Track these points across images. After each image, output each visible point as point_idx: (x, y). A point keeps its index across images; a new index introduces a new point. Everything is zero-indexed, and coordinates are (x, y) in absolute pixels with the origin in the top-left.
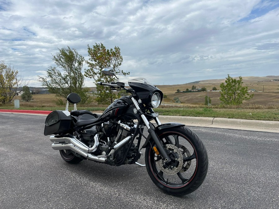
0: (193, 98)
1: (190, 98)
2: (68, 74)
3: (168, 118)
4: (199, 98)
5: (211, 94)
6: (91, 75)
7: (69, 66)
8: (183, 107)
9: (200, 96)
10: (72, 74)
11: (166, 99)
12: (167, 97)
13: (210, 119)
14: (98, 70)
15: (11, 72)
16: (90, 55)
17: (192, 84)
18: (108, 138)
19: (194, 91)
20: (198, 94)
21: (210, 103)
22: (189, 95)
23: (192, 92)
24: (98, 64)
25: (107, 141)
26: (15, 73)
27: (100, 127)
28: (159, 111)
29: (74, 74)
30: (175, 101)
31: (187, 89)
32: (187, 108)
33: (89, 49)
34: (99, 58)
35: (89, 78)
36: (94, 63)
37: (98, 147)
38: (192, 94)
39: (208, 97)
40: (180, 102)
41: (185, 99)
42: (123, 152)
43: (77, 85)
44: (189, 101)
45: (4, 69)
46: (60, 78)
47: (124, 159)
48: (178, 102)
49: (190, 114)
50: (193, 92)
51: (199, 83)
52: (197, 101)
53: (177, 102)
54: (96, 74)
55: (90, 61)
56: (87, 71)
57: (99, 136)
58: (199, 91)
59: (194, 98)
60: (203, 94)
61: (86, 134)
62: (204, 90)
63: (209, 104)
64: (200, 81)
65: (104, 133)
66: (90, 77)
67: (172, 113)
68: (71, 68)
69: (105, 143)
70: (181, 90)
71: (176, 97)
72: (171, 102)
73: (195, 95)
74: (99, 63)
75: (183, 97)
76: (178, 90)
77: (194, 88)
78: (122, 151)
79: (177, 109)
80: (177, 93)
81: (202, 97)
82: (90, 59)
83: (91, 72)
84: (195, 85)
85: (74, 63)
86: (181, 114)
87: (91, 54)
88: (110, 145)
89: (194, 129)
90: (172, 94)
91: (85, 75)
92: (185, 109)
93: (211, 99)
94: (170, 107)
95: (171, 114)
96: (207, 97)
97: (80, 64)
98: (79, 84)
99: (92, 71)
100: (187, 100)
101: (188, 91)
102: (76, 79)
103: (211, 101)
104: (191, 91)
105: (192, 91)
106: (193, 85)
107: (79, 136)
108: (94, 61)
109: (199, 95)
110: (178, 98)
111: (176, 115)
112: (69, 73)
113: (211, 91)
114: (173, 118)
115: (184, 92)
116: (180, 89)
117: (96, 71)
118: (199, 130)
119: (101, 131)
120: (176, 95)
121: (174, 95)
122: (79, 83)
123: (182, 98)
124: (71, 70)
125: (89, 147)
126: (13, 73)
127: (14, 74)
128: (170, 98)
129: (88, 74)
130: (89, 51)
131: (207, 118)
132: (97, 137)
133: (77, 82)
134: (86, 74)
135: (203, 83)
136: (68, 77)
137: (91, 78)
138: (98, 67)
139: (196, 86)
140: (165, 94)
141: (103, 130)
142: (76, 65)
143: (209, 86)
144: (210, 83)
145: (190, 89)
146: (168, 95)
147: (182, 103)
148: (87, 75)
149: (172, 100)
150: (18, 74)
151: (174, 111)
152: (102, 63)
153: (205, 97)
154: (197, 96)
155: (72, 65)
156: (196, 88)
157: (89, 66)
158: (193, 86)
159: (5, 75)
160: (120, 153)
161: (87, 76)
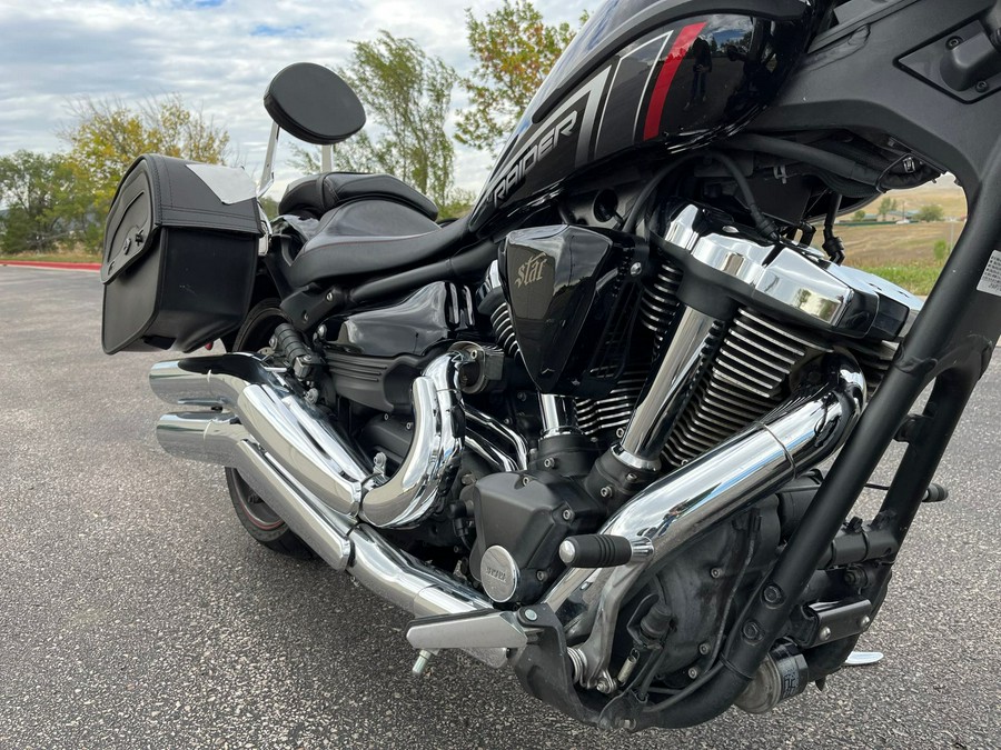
1: (869, 246)
2: (393, 138)
4: (909, 248)
6: (478, 137)
7: (396, 107)
9: (912, 242)
10: (411, 140)
14: (506, 118)
15: (205, 135)
16: (477, 55)
18: (549, 402)
19: (889, 218)
22: (867, 234)
23: (881, 223)
24: (510, 92)
25: (534, 431)
26: (217, 143)
27: (476, 300)
29: (418, 138)
31: (861, 214)
33: (474, 26)
34: (512, 67)
35: (475, 150)
36: (491, 84)
37: (450, 480)
38: (877, 233)
42: (728, 581)
43: (428, 182)
45: (181, 124)
46: (367, 152)
47: (737, 665)
50: (884, 223)
54: (500, 133)
55: (476, 81)
56: (467, 118)
57: (465, 376)
58: (909, 220)
59: (889, 246)
60: (926, 232)
61: (356, 351)
62: (930, 215)
65: (510, 354)
66: (477, 143)
68: (406, 115)
69: (511, 451)
73: (893, 236)
74: (510, 87)
77: (887, 206)
78: (711, 566)
81: (921, 245)
82: (476, 72)
83: (482, 123)
85: (416, 94)
87: (481, 50)
88: (569, 471)
91: (457, 137)
97: (439, 96)
98: (438, 178)
99: (487, 121)
101: (861, 220)
102: (426, 158)
104: (873, 222)
105: (880, 219)
106: (886, 197)
107: (299, 369)
108: (495, 80)
109: (909, 237)
112: (397, 134)
115: (845, 223)
117: (500, 120)
119: (482, 329)
122: (435, 173)
124: (407, 120)
125: (368, 469)
126: (214, 141)
127: (215, 146)
129: (471, 133)
130: (472, 39)
132: (442, 384)
133: (430, 171)
134: (460, 133)
136: (394, 151)
137: (480, 147)
138: (507, 104)
139: (898, 199)
141: (504, 319)
142: (425, 101)
145: (871, 213)
148: (465, 137)
150: (229, 146)
152: (525, 87)
153: (932, 244)
154: (898, 242)
155: (406, 100)
156: (899, 209)
157: (473, 101)
158: (887, 202)
159: (186, 147)
160: (684, 587)
161: (465, 142)
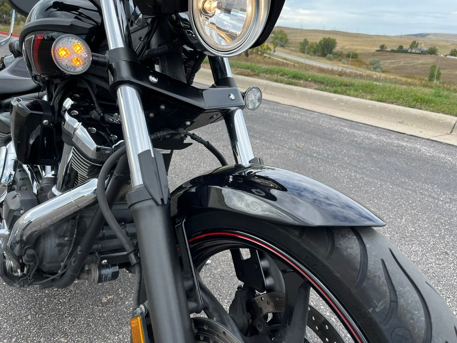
0: (408, 65)
1: (402, 64)
3: (342, 101)
4: (419, 66)
5: (444, 62)
8: (385, 80)
9: (422, 64)
11: (356, 61)
12: (359, 57)
13: (449, 120)
17: (412, 37)
19: (414, 51)
20: (418, 59)
21: (438, 78)
22: (402, 58)
23: (409, 53)
28: (327, 81)
30: (372, 66)
31: (401, 47)
32: (392, 83)
38: (407, 57)
39: (438, 67)
40: (381, 69)
41: (392, 66)
44: (398, 70)
48: (378, 70)
49: (398, 98)
50: (411, 53)
51: (428, 36)
52: (414, 71)
53: (375, 69)
58: (422, 53)
59: (410, 65)
60: (429, 60)
62: (432, 52)
63: (435, 82)
64: (429, 34)
67: (356, 90)
70: (387, 47)
71: (376, 59)
72: (364, 68)
73: (414, 60)
75: (389, 61)
76: (382, 47)
77: (414, 45)
79: (371, 82)
80: (380, 53)
81: (425, 66)
84: (418, 40)
86: (376, 96)
89: (402, 143)
90: (369, 53)
92: (388, 85)
93: (442, 71)
94: (356, 76)
95: (352, 92)
96: (434, 67)
100: (396, 68)
101: (401, 50)
103: (441, 76)
104: (406, 52)
105: (409, 51)
106: (414, 40)
109: (421, 61)
110: (378, 62)
111: (362, 97)
113: (446, 56)
114: (353, 102)
115: (393, 51)
116: (386, 44)
118: (415, 149)
120: (375, 55)
121: (373, 55)
123: (386, 63)
128: (364, 61)
131: (441, 115)
135: (434, 38)
139: (419, 42)
140: (356, 50)
143: (444, 47)
144: (448, 41)
145: (406, 47)
146: (360, 54)
147: (383, 72)
149: (367, 65)
151: (362, 86)
153: (430, 66)
154: (415, 63)
156: (419, 47)
158: (414, 42)
